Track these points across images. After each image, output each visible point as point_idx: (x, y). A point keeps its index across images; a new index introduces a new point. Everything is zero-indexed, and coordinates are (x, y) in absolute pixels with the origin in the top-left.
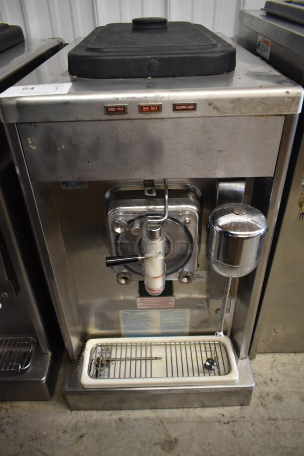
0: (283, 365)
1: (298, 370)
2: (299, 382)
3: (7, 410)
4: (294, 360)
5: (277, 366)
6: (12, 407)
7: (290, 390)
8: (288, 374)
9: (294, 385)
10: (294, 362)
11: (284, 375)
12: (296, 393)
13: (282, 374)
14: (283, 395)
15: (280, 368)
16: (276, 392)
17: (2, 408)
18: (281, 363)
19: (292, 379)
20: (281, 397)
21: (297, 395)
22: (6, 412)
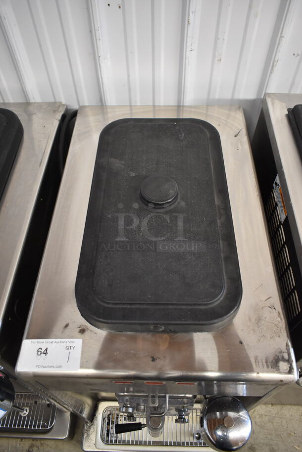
0: (261, 416)
1: (272, 423)
2: (271, 434)
3: (38, 447)
4: (270, 411)
5: (255, 417)
6: (41, 444)
7: (262, 442)
8: (264, 426)
9: (266, 437)
10: (270, 414)
11: (260, 427)
12: (267, 445)
13: (258, 426)
14: (256, 447)
15: (258, 420)
16: (251, 443)
17: (34, 445)
18: (259, 414)
19: (266, 431)
20: (254, 448)
21: (268, 447)
22: (37, 449)
